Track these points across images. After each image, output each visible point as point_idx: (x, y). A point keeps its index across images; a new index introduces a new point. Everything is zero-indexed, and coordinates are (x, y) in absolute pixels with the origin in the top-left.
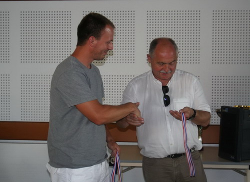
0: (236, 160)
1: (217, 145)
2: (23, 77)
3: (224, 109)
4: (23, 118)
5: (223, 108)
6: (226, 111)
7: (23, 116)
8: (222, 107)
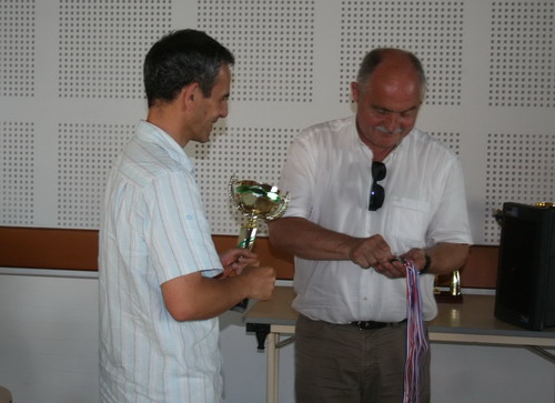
0: (532, 327)
1: (493, 292)
2: (63, 128)
3: (510, 209)
4: (62, 221)
5: (508, 206)
6: (514, 213)
7: (62, 215)
8: (505, 204)
